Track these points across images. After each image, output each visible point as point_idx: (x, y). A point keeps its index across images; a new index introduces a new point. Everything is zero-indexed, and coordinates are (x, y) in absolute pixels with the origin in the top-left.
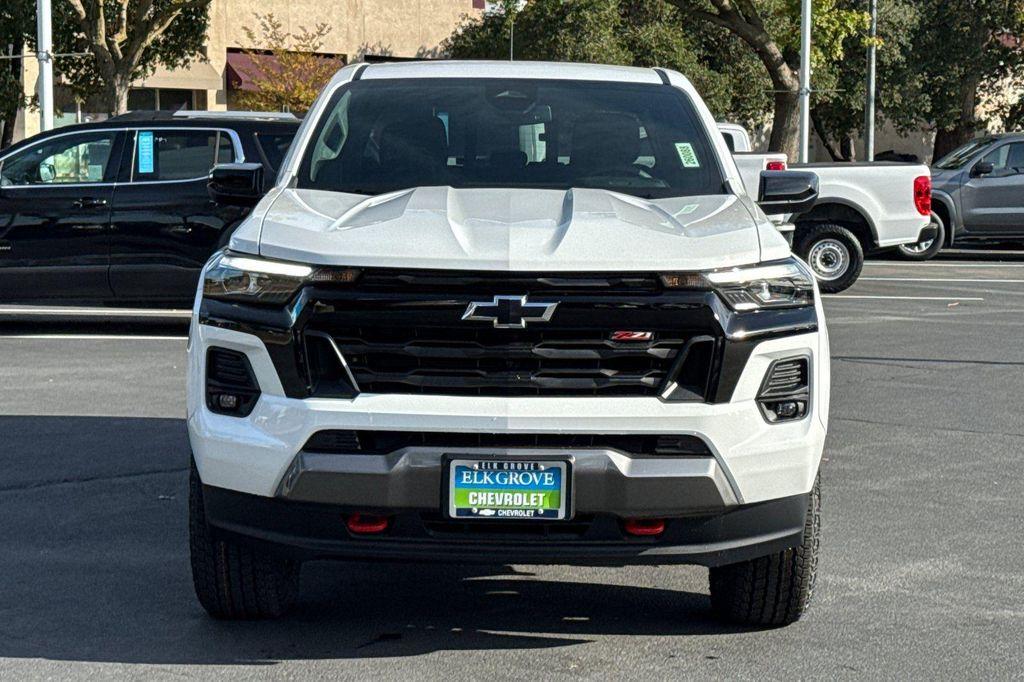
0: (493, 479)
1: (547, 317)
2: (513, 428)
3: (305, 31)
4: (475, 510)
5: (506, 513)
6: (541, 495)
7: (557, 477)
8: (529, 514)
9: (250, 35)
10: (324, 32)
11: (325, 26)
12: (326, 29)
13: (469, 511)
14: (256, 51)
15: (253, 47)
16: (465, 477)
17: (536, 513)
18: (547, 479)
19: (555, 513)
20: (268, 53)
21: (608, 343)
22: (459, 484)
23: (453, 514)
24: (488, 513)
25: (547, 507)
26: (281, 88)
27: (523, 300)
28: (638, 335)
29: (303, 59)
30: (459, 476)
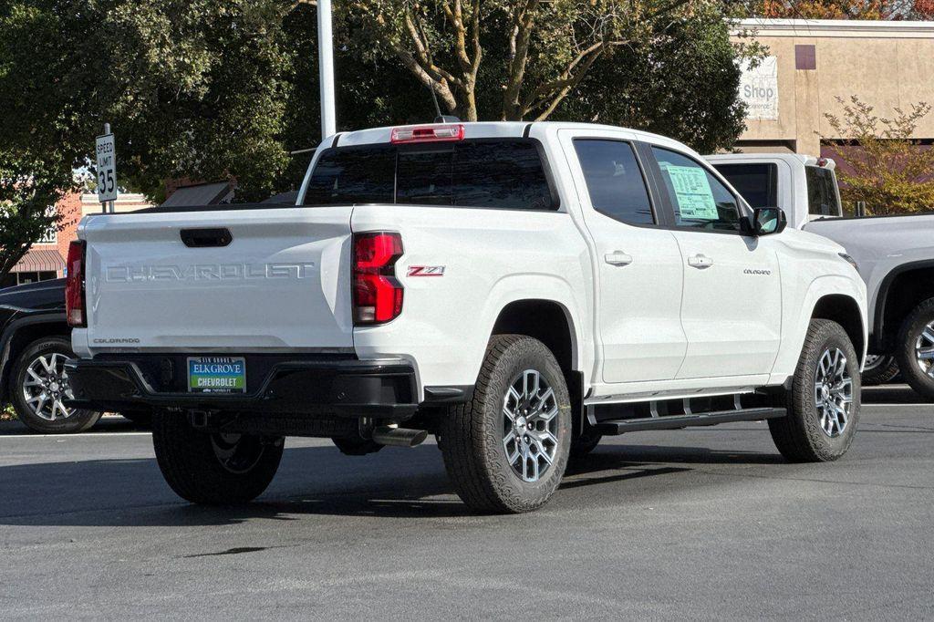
3: (900, 112)
9: (834, 123)
10: (922, 112)
11: (923, 105)
12: (925, 109)
14: (840, 142)
15: (837, 137)
20: (855, 143)
26: (869, 183)
29: (896, 147)
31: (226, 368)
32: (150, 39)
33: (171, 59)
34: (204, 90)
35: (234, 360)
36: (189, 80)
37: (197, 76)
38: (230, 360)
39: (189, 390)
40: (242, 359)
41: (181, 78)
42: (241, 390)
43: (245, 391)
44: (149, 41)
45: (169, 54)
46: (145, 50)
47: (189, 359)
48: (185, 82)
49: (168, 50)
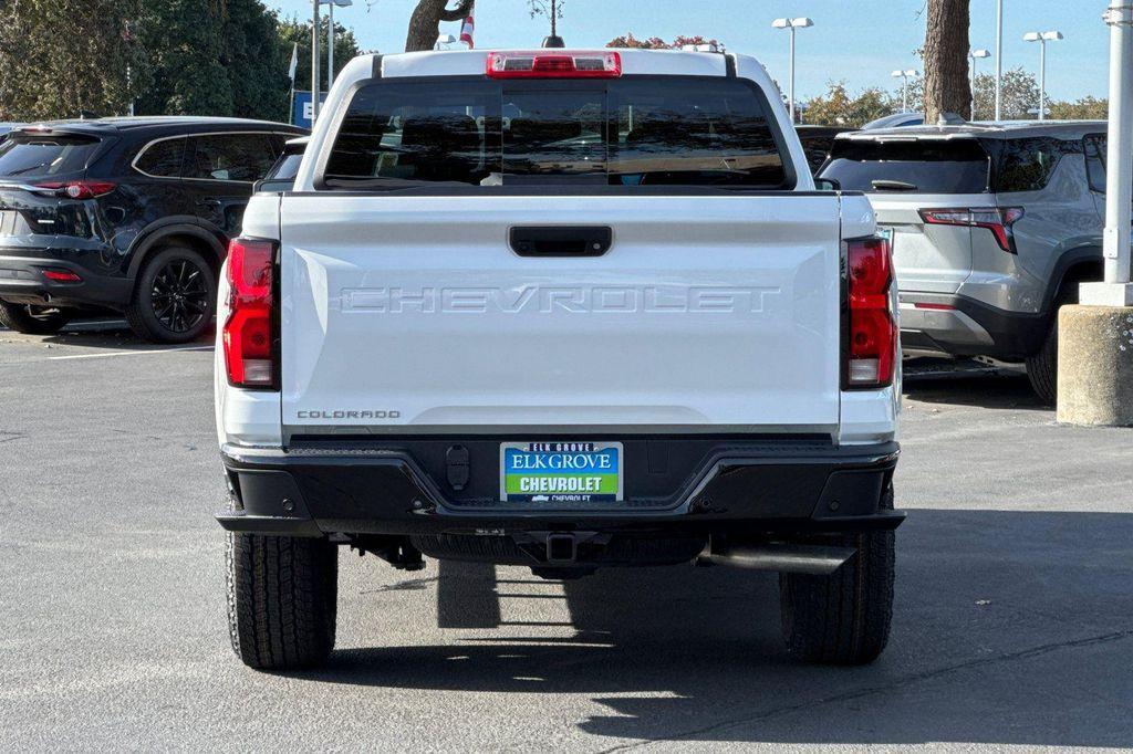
31: (580, 461)
35: (597, 446)
38: (591, 447)
39: (503, 497)
40: (619, 445)
42: (612, 497)
43: (620, 497)
47: (504, 446)
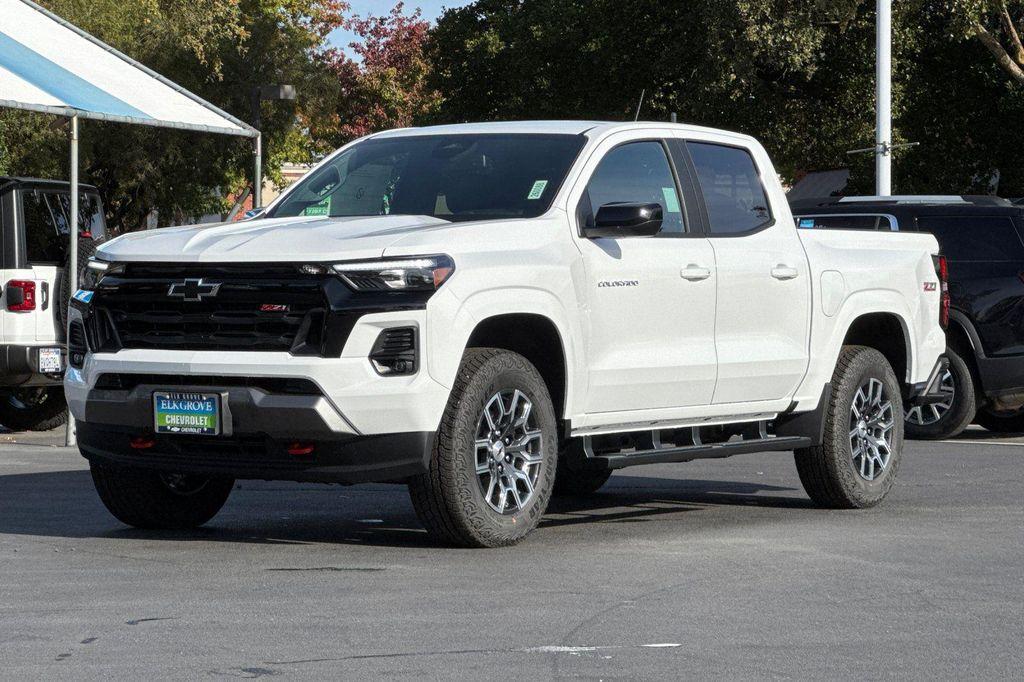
0: (178, 406)
1: (213, 293)
2: (195, 371)
4: (169, 428)
5: (185, 430)
6: (206, 418)
7: (213, 405)
8: (198, 431)
13: (165, 428)
16: (163, 404)
17: (203, 431)
18: (208, 406)
19: (213, 430)
21: (256, 313)
22: (160, 410)
23: (157, 430)
24: (176, 430)
25: (209, 426)
27: (200, 282)
28: (277, 307)
30: (159, 404)
32: (749, 15)
33: (770, 37)
34: (812, 70)
36: (797, 58)
37: (806, 55)
41: (788, 55)
44: (747, 18)
45: (769, 32)
46: (741, 27)
48: (792, 60)
49: (769, 27)
